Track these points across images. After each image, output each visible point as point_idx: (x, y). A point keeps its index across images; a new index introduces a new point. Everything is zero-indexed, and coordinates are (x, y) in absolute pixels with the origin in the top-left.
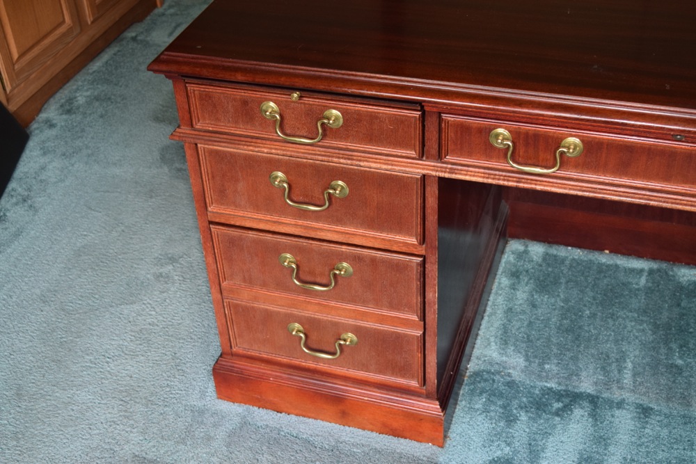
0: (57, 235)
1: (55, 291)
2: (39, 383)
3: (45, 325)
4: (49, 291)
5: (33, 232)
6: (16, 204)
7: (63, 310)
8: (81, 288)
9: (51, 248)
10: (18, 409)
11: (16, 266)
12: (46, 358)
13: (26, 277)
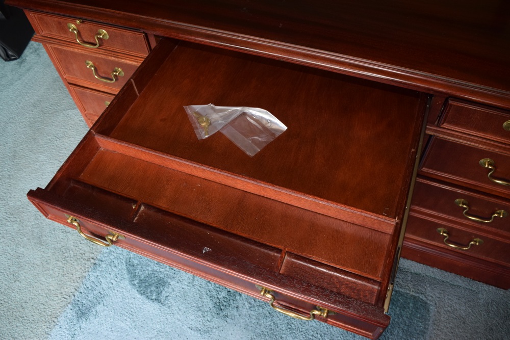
0: (46, 70)
1: (41, 101)
2: (24, 150)
3: (32, 119)
4: (38, 101)
5: (36, 68)
6: (32, 53)
7: (42, 111)
8: (53, 100)
9: (43, 77)
10: (13, 163)
11: (25, 87)
12: (30, 136)
13: (29, 93)
